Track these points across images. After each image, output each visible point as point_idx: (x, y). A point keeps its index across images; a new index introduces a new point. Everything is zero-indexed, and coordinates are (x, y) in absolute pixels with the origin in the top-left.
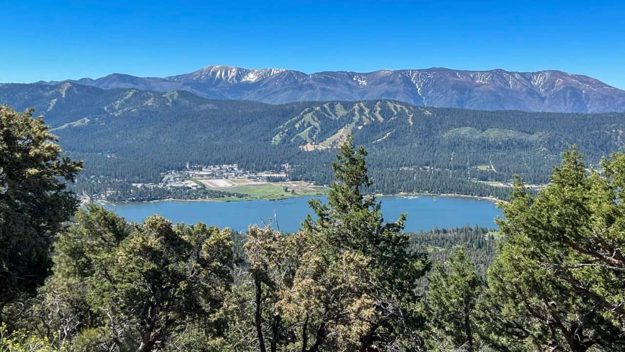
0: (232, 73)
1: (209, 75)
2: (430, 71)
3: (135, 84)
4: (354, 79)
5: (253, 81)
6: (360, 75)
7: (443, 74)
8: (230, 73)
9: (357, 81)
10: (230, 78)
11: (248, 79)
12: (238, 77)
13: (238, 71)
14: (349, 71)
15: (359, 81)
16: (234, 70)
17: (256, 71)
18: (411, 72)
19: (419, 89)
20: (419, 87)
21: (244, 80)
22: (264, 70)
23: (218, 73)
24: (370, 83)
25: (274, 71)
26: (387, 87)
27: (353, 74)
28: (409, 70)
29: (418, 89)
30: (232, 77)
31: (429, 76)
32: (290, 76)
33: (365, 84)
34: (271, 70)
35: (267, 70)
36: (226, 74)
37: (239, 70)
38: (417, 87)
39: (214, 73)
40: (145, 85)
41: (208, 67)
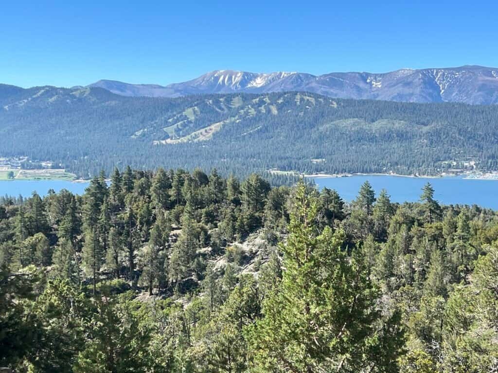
0: (237, 79)
1: (211, 80)
2: (459, 69)
3: (122, 91)
4: (368, 81)
5: (259, 86)
6: (376, 76)
7: (473, 73)
8: (235, 79)
9: (370, 84)
10: (234, 83)
11: (254, 84)
12: (244, 82)
13: (243, 76)
14: (362, 72)
15: (373, 83)
16: (239, 75)
17: (265, 75)
18: (435, 72)
19: (443, 91)
20: (443, 89)
21: (249, 86)
22: (273, 74)
23: (221, 78)
24: (386, 84)
25: (284, 74)
26: (401, 89)
27: (368, 75)
28: (434, 69)
29: (441, 91)
30: (236, 83)
31: (457, 75)
32: (297, 80)
33: (380, 86)
34: (281, 74)
35: (277, 73)
36: (230, 78)
37: (246, 74)
38: (441, 88)
39: (217, 78)
40: (134, 92)
41: (212, 72)
